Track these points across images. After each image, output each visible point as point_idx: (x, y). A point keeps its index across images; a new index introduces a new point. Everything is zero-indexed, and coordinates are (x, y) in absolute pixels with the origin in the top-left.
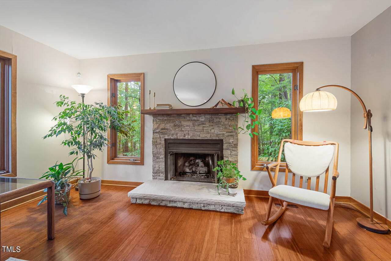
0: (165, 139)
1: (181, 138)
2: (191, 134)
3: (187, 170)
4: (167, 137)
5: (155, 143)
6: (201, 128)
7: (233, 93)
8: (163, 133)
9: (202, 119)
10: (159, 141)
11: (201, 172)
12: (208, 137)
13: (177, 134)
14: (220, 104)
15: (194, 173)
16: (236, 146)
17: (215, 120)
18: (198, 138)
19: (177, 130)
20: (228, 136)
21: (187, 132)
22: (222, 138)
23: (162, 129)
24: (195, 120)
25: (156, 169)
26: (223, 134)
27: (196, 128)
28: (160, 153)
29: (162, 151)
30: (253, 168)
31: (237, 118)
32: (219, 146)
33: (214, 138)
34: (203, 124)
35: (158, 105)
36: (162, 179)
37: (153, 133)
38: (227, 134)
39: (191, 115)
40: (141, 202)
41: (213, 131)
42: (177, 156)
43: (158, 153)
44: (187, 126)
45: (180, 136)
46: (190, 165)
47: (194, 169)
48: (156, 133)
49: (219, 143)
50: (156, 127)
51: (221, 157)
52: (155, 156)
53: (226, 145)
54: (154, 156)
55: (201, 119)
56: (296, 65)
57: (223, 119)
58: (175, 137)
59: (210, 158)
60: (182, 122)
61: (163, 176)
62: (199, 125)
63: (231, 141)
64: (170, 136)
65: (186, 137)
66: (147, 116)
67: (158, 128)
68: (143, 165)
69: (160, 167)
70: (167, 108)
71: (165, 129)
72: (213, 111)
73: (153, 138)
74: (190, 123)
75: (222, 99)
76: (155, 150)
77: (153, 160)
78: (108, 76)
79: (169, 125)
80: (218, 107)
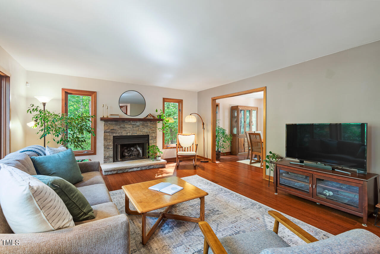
0: (113, 136)
1: (125, 135)
2: (131, 133)
3: (127, 154)
4: (115, 135)
5: (105, 139)
6: (137, 129)
7: (157, 111)
8: (112, 133)
10: (109, 138)
11: (135, 154)
12: (141, 134)
13: (122, 133)
14: (149, 116)
15: (131, 155)
16: (156, 137)
17: (145, 125)
18: (136, 135)
19: (122, 130)
20: (152, 132)
21: (129, 131)
22: (149, 134)
23: (111, 130)
24: (133, 124)
25: (106, 156)
26: (150, 132)
27: (134, 129)
28: (110, 145)
29: (111, 143)
30: (163, 148)
31: (156, 123)
32: (147, 138)
33: (145, 134)
34: (138, 126)
35: (111, 115)
36: (112, 162)
37: (104, 132)
38: (151, 132)
39: (131, 122)
40: (111, 173)
41: (144, 130)
42: (123, 146)
43: (108, 145)
44: (129, 128)
45: (124, 134)
46: (128, 151)
47: (131, 153)
48: (107, 132)
50: (106, 128)
51: (148, 144)
52: (106, 147)
53: (151, 137)
54: (105, 148)
55: (137, 124)
56: (180, 101)
57: (149, 124)
58: (120, 134)
59: (137, 146)
60: (125, 125)
61: (112, 160)
62: (136, 127)
63: (153, 135)
64: (117, 134)
65: (128, 134)
66: (99, 122)
67: (108, 129)
68: (96, 154)
69: (110, 154)
70: (118, 117)
71: (113, 130)
72: (145, 120)
73: (104, 136)
74: (131, 126)
75: (150, 114)
76: (106, 144)
77: (104, 151)
78: (63, 89)
79: (116, 127)
80: (147, 118)
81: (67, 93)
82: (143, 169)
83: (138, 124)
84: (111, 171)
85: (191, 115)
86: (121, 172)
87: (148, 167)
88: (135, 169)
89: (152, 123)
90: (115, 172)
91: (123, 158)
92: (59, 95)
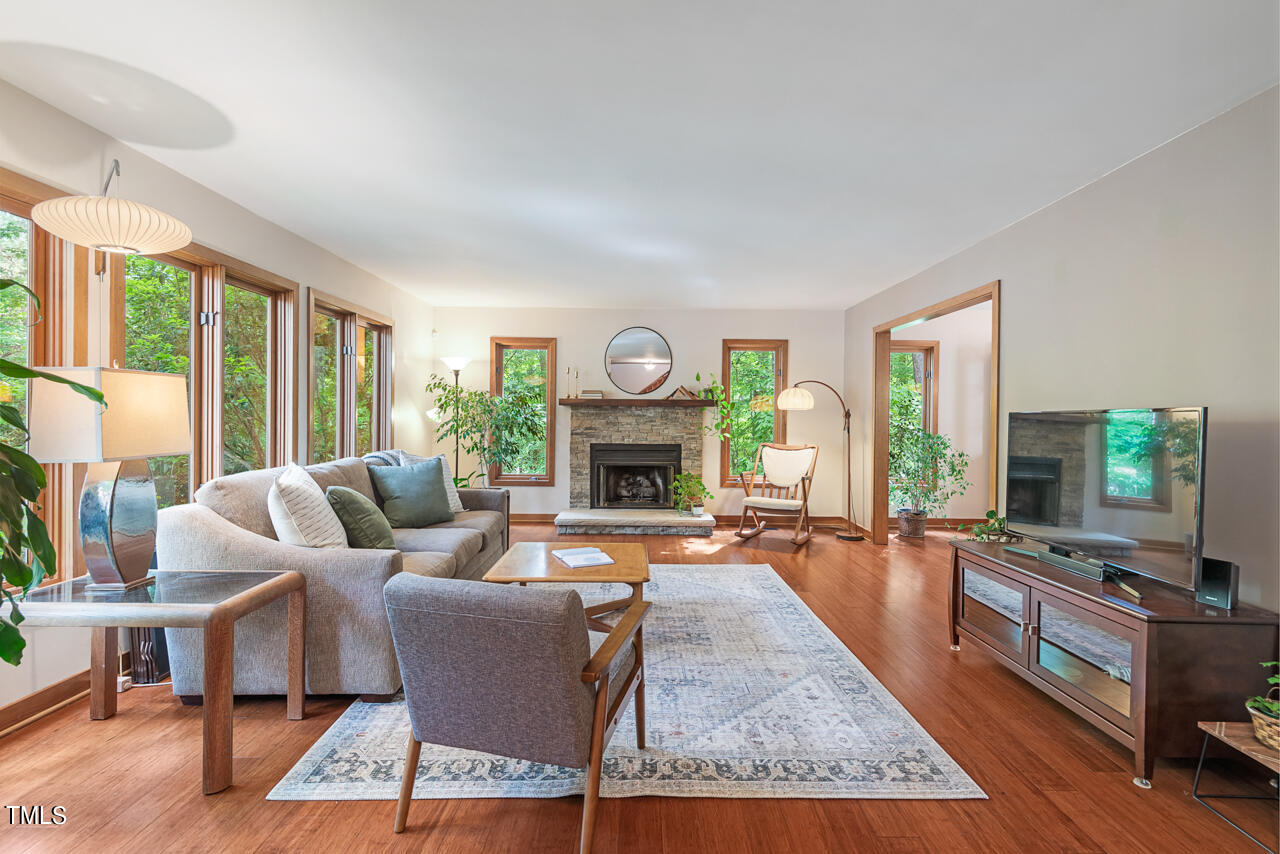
0: (591, 444)
1: (618, 442)
2: (634, 437)
3: (624, 493)
4: (594, 441)
5: (574, 451)
6: (648, 427)
7: (698, 378)
8: (588, 435)
9: (651, 413)
10: (581, 447)
12: (659, 440)
13: (611, 436)
14: (679, 393)
15: (634, 496)
16: (700, 453)
17: (671, 416)
18: (644, 442)
19: (612, 429)
20: (689, 439)
22: (679, 442)
23: (587, 429)
24: (639, 415)
25: (576, 491)
26: (682, 437)
27: (641, 426)
28: (583, 467)
29: (587, 462)
30: (722, 484)
31: (701, 412)
32: (675, 454)
33: (668, 443)
34: (652, 421)
35: (584, 392)
36: (585, 506)
37: (572, 434)
38: (686, 437)
39: (633, 409)
41: (666, 431)
42: (610, 469)
43: (579, 466)
44: (628, 424)
45: (616, 439)
46: (629, 485)
47: (635, 491)
48: (577, 434)
49: (676, 449)
50: (576, 424)
51: (679, 471)
52: (575, 471)
53: (686, 452)
54: (572, 471)
55: (649, 414)
56: (779, 344)
57: (680, 413)
58: (607, 441)
59: (657, 474)
60: (620, 418)
61: (587, 501)
62: (645, 423)
63: (693, 446)
64: (600, 440)
65: (626, 442)
66: (560, 409)
67: (579, 427)
68: (553, 485)
69: (584, 487)
70: (599, 397)
71: (590, 428)
72: (669, 403)
73: (571, 443)
74: (632, 420)
75: (682, 387)
76: (575, 462)
77: (571, 478)
78: (492, 339)
79: (598, 423)
80: (674, 398)
81: (499, 347)
82: (649, 532)
83: (651, 415)
84: (572, 526)
85: (796, 386)
86: (595, 532)
87: (663, 531)
88: (629, 531)
89: (689, 411)
90: (581, 530)
91: (614, 501)
92: (486, 352)
